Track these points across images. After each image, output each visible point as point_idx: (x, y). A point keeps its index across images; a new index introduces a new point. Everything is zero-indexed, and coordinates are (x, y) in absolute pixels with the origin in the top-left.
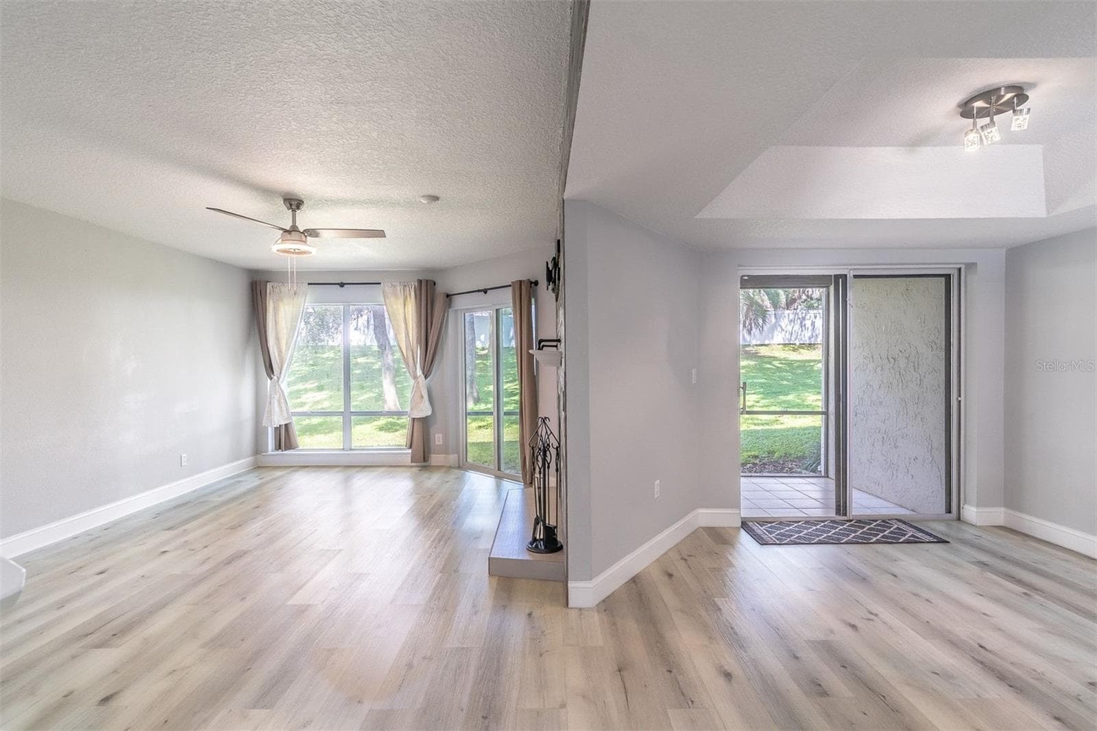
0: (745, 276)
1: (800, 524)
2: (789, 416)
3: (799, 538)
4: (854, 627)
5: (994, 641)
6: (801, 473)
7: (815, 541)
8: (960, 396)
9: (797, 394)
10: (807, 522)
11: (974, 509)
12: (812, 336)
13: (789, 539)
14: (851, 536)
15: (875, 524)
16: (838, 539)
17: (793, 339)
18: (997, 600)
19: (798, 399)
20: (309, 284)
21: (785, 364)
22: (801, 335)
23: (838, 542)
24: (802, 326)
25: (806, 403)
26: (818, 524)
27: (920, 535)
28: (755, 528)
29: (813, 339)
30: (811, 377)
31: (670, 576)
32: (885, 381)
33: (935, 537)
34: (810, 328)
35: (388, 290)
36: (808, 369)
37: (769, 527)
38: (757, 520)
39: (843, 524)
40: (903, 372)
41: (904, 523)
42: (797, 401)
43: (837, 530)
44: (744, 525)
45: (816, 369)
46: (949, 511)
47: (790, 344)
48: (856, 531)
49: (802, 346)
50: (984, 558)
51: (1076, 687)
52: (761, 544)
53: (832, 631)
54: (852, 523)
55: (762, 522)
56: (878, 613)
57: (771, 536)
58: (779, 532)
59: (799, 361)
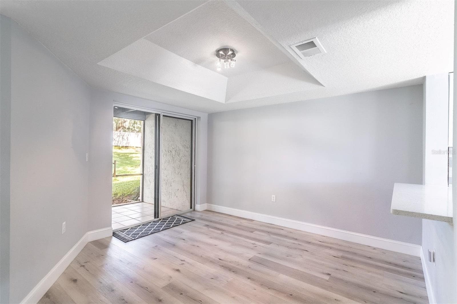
0: (116, 107)
1: (140, 226)
2: (120, 177)
3: (142, 234)
4: (178, 270)
5: (222, 255)
6: (130, 202)
7: (150, 233)
8: (195, 165)
9: (123, 167)
10: (143, 225)
11: (199, 206)
12: (127, 143)
13: (138, 236)
14: (163, 227)
15: (170, 219)
16: (159, 230)
17: (119, 144)
18: (216, 238)
19: (124, 169)
21: (116, 154)
22: (122, 142)
23: (159, 231)
24: (123, 138)
25: (127, 171)
26: (148, 225)
27: (185, 219)
28: (120, 234)
30: (128, 160)
31: (75, 281)
32: (167, 160)
33: (191, 219)
34: (126, 140)
36: (126, 156)
37: (127, 232)
38: (119, 230)
39: (158, 222)
40: (174, 157)
41: (179, 216)
42: (123, 170)
43: (157, 225)
44: (114, 234)
45: (129, 156)
46: (191, 208)
47: (118, 146)
48: (164, 224)
49: (123, 147)
50: (207, 223)
51: (246, 263)
52: (125, 242)
53: (171, 277)
54: (161, 220)
55: (123, 230)
56: (184, 259)
57: (129, 236)
58: (132, 233)
59: (122, 153)
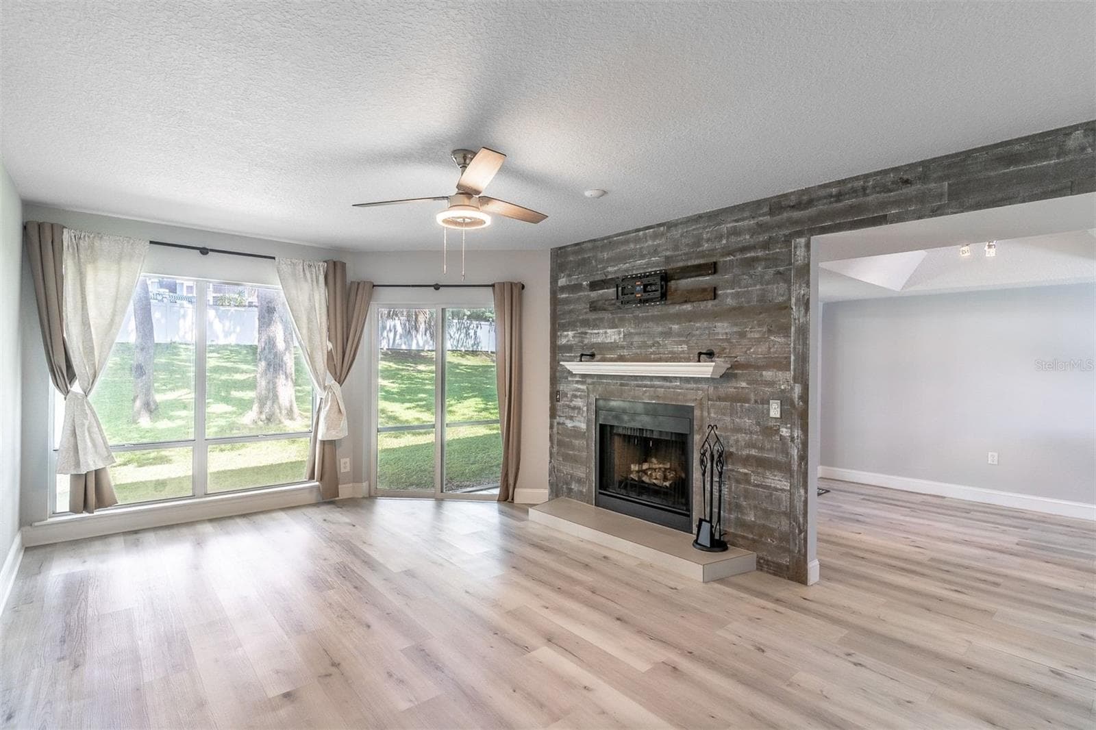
12: (475, 344)
17: (459, 346)
20: (151, 242)
22: (465, 341)
24: (467, 334)
29: (475, 347)
34: (474, 337)
35: (286, 269)
47: (457, 350)
49: (467, 352)
